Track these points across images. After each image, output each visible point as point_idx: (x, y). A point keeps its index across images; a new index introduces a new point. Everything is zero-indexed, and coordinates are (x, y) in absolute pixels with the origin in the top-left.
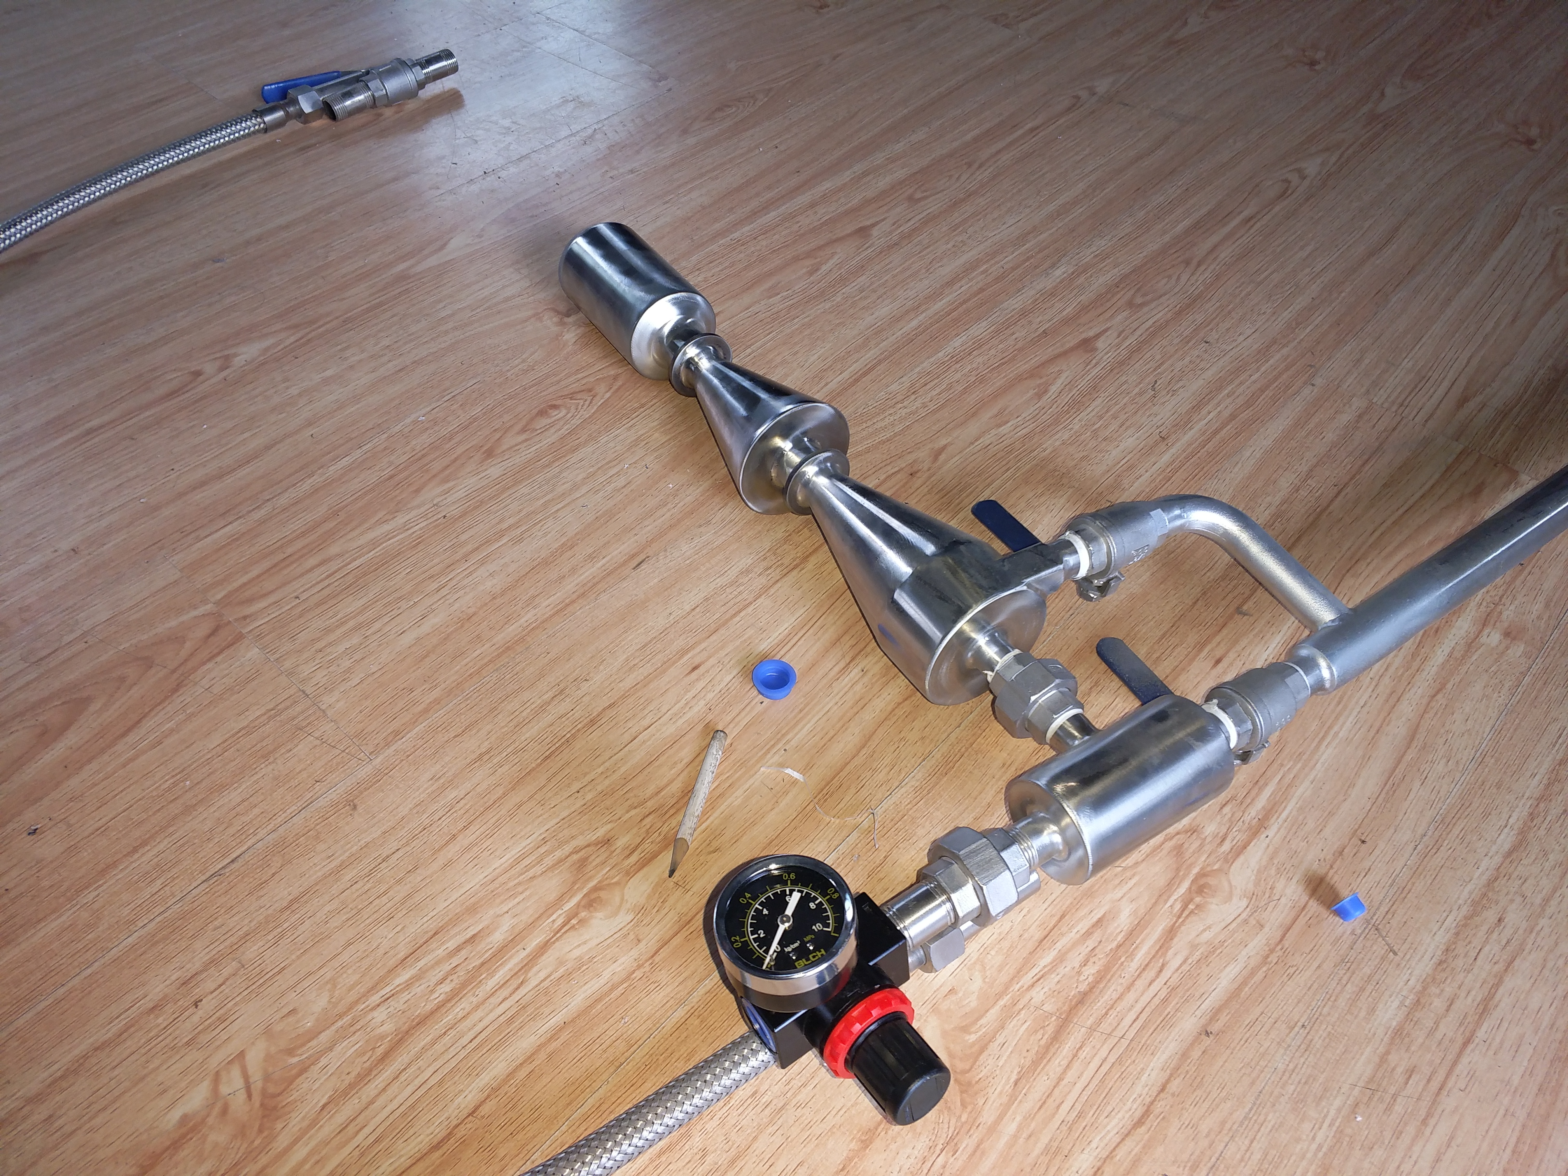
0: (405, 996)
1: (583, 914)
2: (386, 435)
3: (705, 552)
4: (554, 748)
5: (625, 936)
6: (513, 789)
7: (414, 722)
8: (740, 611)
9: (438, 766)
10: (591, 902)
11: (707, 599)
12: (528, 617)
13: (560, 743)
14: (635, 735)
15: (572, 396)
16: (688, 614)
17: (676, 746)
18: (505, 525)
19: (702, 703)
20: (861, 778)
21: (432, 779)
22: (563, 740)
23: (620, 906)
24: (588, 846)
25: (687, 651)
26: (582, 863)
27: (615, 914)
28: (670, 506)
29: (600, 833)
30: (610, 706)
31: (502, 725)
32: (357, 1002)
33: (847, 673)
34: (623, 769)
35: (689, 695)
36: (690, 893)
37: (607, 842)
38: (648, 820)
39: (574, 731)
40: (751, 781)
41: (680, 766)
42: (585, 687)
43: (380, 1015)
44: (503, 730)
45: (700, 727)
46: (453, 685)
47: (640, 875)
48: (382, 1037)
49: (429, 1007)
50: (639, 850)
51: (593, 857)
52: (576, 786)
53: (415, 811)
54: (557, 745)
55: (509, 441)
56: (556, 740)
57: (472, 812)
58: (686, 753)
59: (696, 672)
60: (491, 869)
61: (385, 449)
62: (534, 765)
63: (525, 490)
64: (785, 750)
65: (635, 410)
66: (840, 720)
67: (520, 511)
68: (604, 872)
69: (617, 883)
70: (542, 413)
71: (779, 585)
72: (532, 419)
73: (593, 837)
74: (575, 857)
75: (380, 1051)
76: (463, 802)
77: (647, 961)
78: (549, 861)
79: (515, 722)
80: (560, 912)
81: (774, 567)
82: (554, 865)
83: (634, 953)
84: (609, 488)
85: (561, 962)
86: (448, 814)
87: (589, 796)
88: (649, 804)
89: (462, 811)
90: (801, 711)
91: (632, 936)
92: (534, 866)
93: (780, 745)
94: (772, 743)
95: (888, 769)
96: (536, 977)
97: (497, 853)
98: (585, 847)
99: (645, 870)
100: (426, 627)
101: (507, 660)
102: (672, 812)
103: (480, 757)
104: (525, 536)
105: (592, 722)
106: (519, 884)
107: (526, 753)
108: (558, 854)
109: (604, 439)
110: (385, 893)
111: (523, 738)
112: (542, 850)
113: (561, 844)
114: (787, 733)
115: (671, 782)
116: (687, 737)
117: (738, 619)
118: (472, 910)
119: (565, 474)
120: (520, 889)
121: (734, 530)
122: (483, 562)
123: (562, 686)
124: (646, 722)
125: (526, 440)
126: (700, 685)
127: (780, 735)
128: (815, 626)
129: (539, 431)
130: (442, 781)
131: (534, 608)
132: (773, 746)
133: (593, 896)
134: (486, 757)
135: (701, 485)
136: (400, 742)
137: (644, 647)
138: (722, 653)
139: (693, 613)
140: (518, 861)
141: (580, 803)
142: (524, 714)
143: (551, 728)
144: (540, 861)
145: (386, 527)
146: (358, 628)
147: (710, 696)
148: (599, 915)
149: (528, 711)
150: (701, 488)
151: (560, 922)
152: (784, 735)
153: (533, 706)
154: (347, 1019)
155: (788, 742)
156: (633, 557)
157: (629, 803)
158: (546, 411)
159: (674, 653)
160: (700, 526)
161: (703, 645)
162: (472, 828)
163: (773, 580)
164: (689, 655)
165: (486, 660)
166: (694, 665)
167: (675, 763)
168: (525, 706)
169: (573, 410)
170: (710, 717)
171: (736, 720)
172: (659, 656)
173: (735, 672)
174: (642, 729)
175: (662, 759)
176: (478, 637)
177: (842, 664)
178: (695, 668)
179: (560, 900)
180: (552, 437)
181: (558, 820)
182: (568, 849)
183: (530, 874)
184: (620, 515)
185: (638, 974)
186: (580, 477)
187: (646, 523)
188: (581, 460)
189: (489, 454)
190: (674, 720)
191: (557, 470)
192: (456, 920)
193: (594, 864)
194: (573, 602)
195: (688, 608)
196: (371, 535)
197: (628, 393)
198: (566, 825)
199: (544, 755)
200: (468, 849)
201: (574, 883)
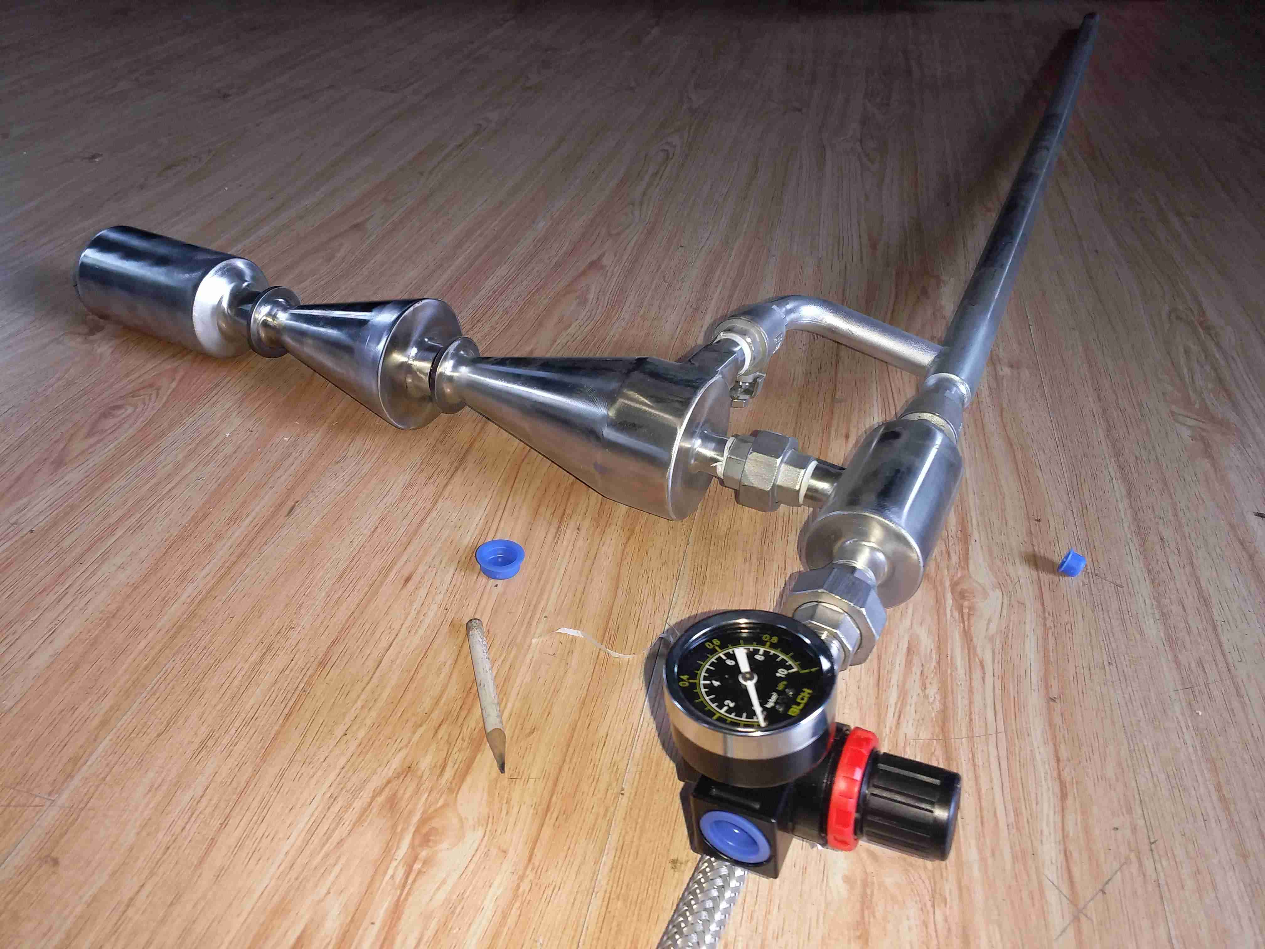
1: (423, 854)
3: (356, 481)
4: (291, 703)
5: (487, 854)
6: (264, 760)
7: (95, 740)
8: (424, 519)
9: (151, 775)
10: (426, 837)
11: (383, 519)
12: (189, 591)
13: (296, 695)
14: (379, 659)
15: (133, 394)
16: (371, 536)
17: (431, 654)
18: (112, 520)
19: (435, 606)
20: (632, 615)
21: (149, 791)
22: (298, 692)
23: (462, 826)
24: (389, 782)
25: (390, 568)
26: (392, 803)
27: (461, 837)
28: (294, 456)
29: (396, 764)
30: (334, 642)
31: (213, 703)
33: (562, 536)
34: (385, 695)
35: (417, 605)
36: (531, 781)
37: (408, 770)
38: (442, 732)
39: (305, 680)
40: (529, 656)
41: (447, 669)
42: (294, 635)
44: (218, 708)
45: (446, 628)
46: (128, 685)
47: (465, 787)
50: (450, 764)
51: (401, 792)
52: (339, 731)
53: (144, 834)
54: (294, 699)
55: (78, 446)
56: (290, 695)
57: (222, 805)
59: (411, 582)
60: (281, 856)
62: (276, 728)
63: (122, 483)
64: (546, 617)
65: (211, 390)
66: (581, 574)
67: (126, 501)
68: (423, 799)
69: (444, 806)
70: (105, 415)
71: (449, 488)
72: (96, 422)
73: (389, 772)
74: (380, 800)
76: (205, 800)
77: (526, 868)
78: (350, 816)
79: (228, 695)
80: (394, 864)
81: (435, 474)
82: (360, 818)
83: (507, 867)
84: (220, 456)
85: (427, 917)
86: (193, 819)
87: (361, 734)
88: (434, 715)
89: (209, 810)
90: (539, 580)
91: (494, 851)
92: (334, 830)
93: (538, 616)
94: (529, 615)
95: (651, 597)
97: (281, 835)
98: (386, 786)
99: (469, 779)
100: (60, 642)
101: (185, 639)
102: (463, 714)
103: (203, 744)
104: (144, 521)
105: (322, 664)
106: (327, 855)
107: (259, 720)
108: (358, 805)
109: (189, 420)
111: (248, 707)
112: (336, 808)
113: (355, 793)
114: (538, 603)
115: (445, 686)
116: (438, 641)
117: (425, 526)
118: (281, 911)
119: (162, 458)
120: (331, 861)
121: (376, 457)
122: (104, 558)
123: (267, 642)
124: (384, 644)
125: (98, 442)
126: (423, 592)
127: (532, 607)
128: (507, 509)
129: (109, 431)
130: (164, 788)
131: (192, 581)
132: (532, 617)
133: (424, 830)
134: (210, 743)
135: (318, 431)
136: (85, 768)
137: (341, 577)
138: (428, 559)
139: (376, 535)
140: (311, 832)
141: (353, 746)
142: (236, 683)
143: (277, 686)
144: (339, 820)
147: (439, 597)
148: (444, 845)
149: (239, 678)
150: (320, 433)
151: (400, 874)
152: (536, 606)
153: (243, 673)
155: (543, 610)
156: (281, 505)
157: (410, 724)
158: (110, 413)
159: (377, 574)
160: (338, 462)
161: (404, 558)
162: (232, 822)
163: (442, 485)
164: (394, 571)
165: (158, 647)
166: (404, 578)
167: (439, 669)
168: (233, 676)
169: (140, 405)
170: (450, 616)
171: (480, 609)
172: (362, 582)
173: (452, 570)
174: (383, 651)
175: (423, 671)
176: (135, 629)
177: (553, 530)
178: (407, 580)
179: (387, 852)
180: (128, 432)
181: (337, 771)
182: (366, 795)
183: (336, 838)
184: (244, 476)
185: (525, 886)
186: (180, 457)
187: (278, 474)
188: (173, 443)
190: (413, 632)
191: (150, 457)
193: (407, 796)
194: (235, 563)
195: (367, 532)
197: (195, 379)
198: (350, 773)
199: (284, 715)
200: (240, 845)
201: (394, 827)
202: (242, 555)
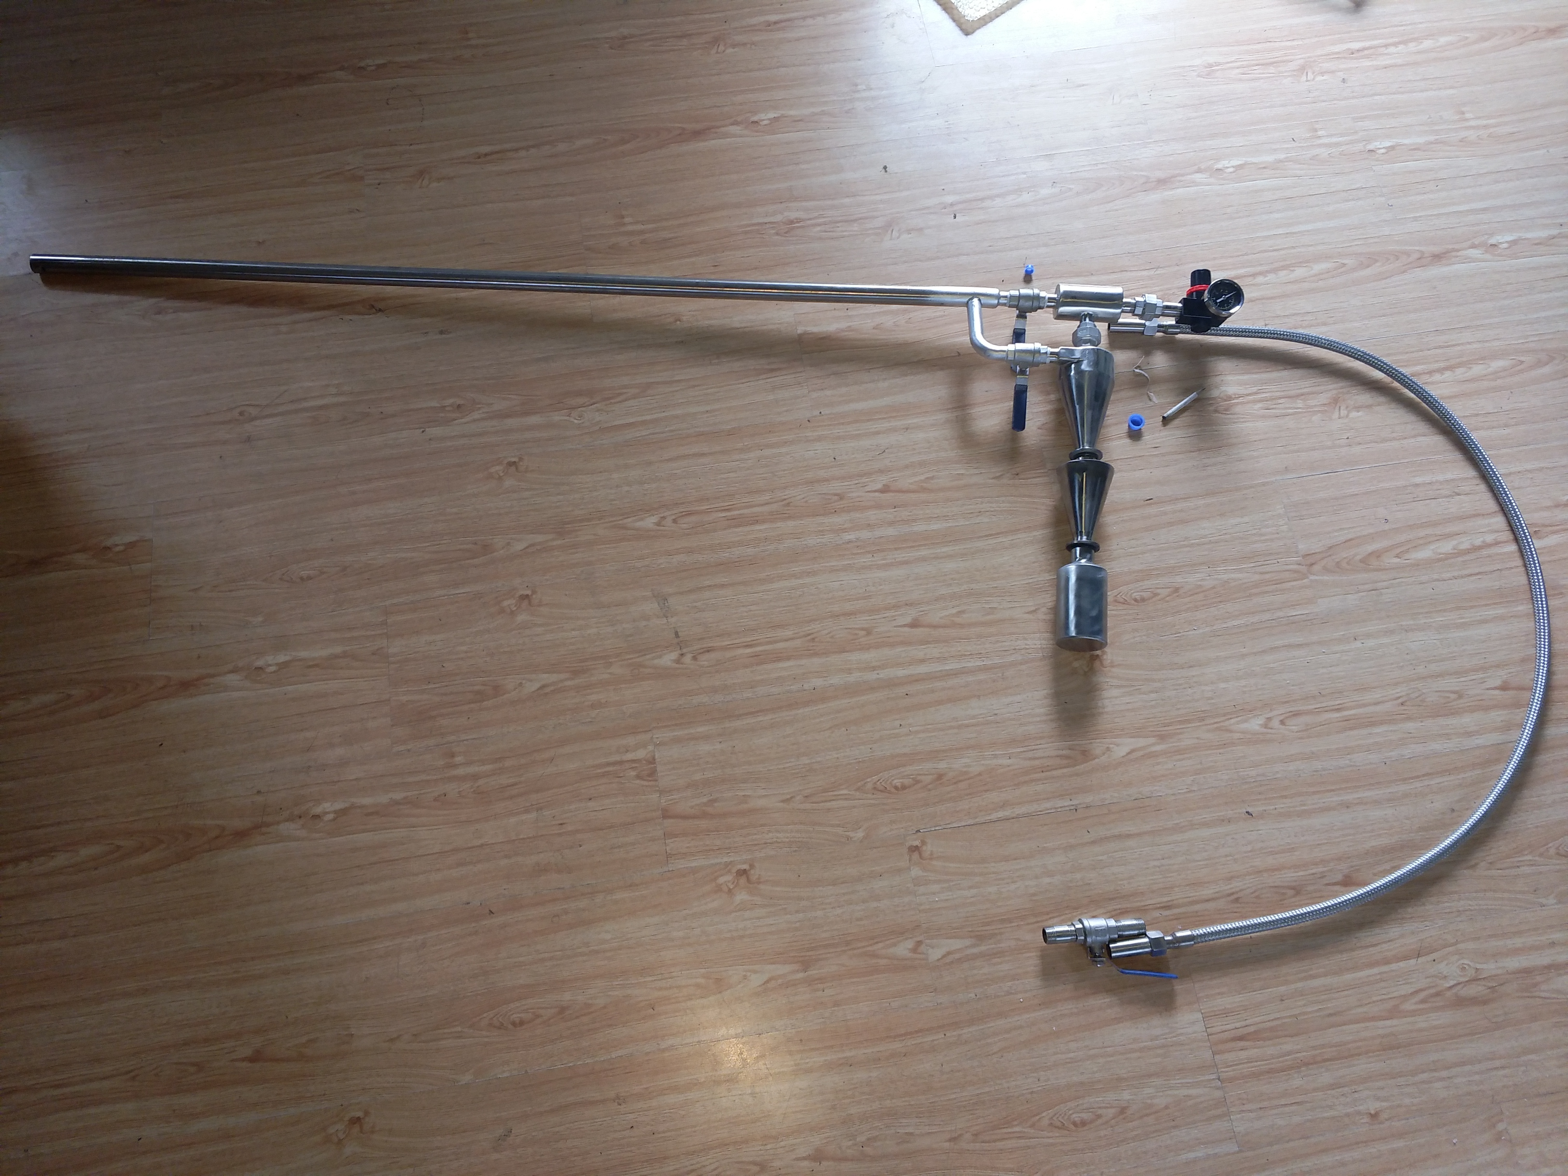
0: (1291, 406)
2: (1214, 628)
9: (1255, 465)
10: (1229, 398)
11: (1133, 470)
12: (1201, 502)
14: (1188, 438)
15: (1125, 602)
17: (1178, 426)
18: (1188, 549)
19: (1161, 434)
20: (1128, 382)
21: (1259, 463)
22: (1212, 450)
23: (1222, 392)
25: (1153, 456)
26: (1226, 410)
27: (1224, 391)
28: (1121, 519)
29: (1216, 415)
32: (1305, 412)
34: (1198, 429)
35: (1163, 440)
37: (1216, 411)
38: (1200, 410)
39: (1207, 451)
40: (1162, 401)
42: (1195, 464)
43: (1300, 405)
44: (1229, 465)
45: (1168, 427)
46: (1238, 491)
48: (1301, 400)
49: (1286, 399)
50: (1208, 403)
52: (1216, 433)
53: (1268, 455)
55: (1164, 592)
56: (1214, 451)
57: (1251, 445)
58: (1176, 422)
60: (1254, 424)
61: (1217, 619)
62: (1225, 448)
68: (1221, 404)
69: (1219, 398)
70: (1143, 600)
72: (1149, 599)
73: (1219, 415)
74: (1227, 413)
75: (1303, 397)
77: (1223, 374)
84: (1138, 542)
85: (1246, 388)
87: (1213, 427)
88: (1197, 414)
91: (1223, 383)
96: (1255, 389)
98: (1223, 414)
100: (1238, 520)
102: (1191, 408)
103: (1240, 461)
105: (1200, 450)
107: (1226, 453)
108: (1232, 417)
109: (1126, 569)
110: (1287, 436)
111: (1224, 458)
112: (1236, 421)
115: (1186, 417)
117: (1129, 456)
118: (1264, 417)
123: (1202, 469)
124: (1182, 439)
125: (1157, 588)
126: (1158, 441)
129: (1149, 590)
131: (1196, 505)
136: (1264, 481)
138: (1142, 447)
140: (1245, 422)
142: (1219, 466)
145: (1233, 576)
146: (1262, 535)
147: (1157, 435)
148: (1229, 393)
151: (1241, 398)
152: (1141, 409)
154: (1309, 410)
155: (1141, 406)
156: (1148, 505)
157: (1203, 418)
158: (1141, 599)
159: (1158, 458)
160: (1116, 502)
161: (1147, 454)
166: (1154, 449)
167: (1181, 421)
169: (1130, 593)
170: (1161, 428)
179: (1238, 404)
180: (1147, 584)
183: (1242, 416)
185: (1227, 373)
186: (1146, 555)
187: (1134, 517)
189: (1177, 590)
191: (1153, 564)
192: (1270, 417)
194: (1181, 499)
196: (1240, 576)
202: (1177, 499)
